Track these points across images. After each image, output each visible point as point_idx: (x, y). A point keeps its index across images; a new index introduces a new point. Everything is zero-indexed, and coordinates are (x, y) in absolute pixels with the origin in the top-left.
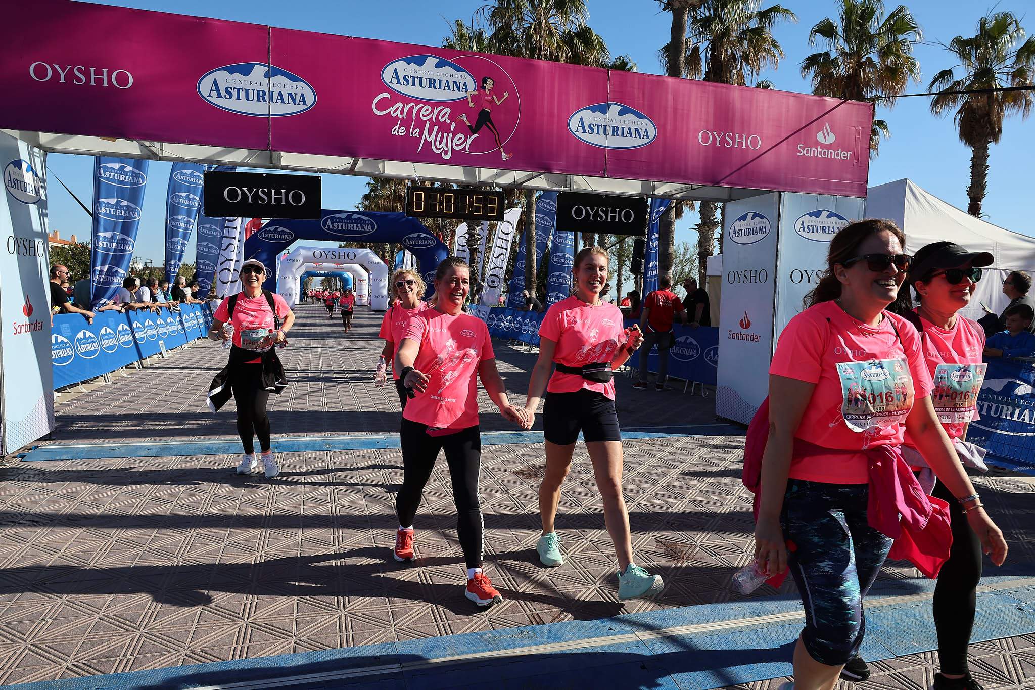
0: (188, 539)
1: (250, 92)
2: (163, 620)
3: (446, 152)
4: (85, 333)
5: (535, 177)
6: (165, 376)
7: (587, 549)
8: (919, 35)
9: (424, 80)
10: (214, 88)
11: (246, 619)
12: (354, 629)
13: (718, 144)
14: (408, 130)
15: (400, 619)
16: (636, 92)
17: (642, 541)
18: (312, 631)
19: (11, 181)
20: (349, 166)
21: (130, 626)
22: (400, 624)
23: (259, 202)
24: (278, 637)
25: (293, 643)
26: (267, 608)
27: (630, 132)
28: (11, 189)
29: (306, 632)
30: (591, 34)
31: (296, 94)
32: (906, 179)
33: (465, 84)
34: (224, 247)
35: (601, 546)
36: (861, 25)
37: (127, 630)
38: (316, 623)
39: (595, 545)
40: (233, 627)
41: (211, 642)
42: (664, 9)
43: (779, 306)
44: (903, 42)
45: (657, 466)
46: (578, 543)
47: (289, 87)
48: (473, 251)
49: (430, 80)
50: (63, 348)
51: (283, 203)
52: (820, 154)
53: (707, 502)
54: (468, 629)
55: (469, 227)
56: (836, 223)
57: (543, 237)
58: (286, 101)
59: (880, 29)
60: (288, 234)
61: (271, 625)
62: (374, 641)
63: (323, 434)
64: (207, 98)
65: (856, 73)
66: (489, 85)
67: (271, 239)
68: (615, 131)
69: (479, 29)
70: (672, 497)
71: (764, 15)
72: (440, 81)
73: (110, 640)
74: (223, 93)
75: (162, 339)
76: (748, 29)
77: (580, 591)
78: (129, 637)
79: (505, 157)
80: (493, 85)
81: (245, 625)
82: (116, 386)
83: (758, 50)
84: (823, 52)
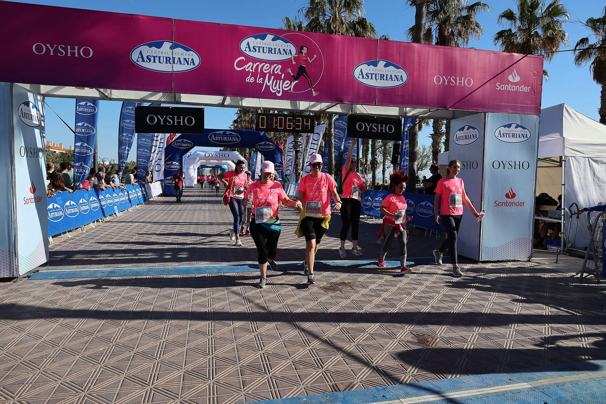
0: (120, 331)
1: (162, 58)
2: (100, 385)
3: (279, 92)
4: (70, 202)
5: (333, 106)
6: (117, 227)
7: (367, 339)
8: (568, 17)
9: (265, 49)
10: (140, 56)
11: (151, 385)
12: (218, 393)
13: (446, 84)
14: (256, 79)
15: (248, 387)
16: (395, 52)
17: (402, 334)
18: (191, 394)
19: (22, 114)
20: (221, 102)
21: (79, 389)
22: (248, 390)
23: (168, 124)
24: (170, 398)
25: (179, 402)
26: (164, 378)
27: (391, 77)
28: (23, 119)
29: (188, 395)
30: (366, 22)
31: (188, 59)
32: (564, 104)
33: (290, 50)
34: (153, 151)
35: (376, 337)
37: (77, 392)
38: (194, 389)
39: (372, 337)
40: (143, 391)
41: (128, 401)
42: (411, 5)
43: (486, 183)
44: (557, 21)
45: (410, 283)
46: (361, 335)
47: (184, 54)
48: (297, 152)
49: (269, 48)
50: (57, 211)
51: (182, 124)
52: (511, 89)
53: (443, 308)
54: (291, 394)
55: (295, 138)
56: (521, 131)
57: (339, 143)
58: (182, 63)
59: (542, 14)
60: (189, 143)
61: (166, 390)
62: (231, 402)
63: (206, 262)
64: (136, 62)
65: (528, 41)
66: (305, 51)
67: (180, 146)
68: (382, 77)
69: (300, 22)
70: (420, 304)
71: (471, 8)
72: (275, 49)
73: (66, 398)
74: (145, 59)
75: (116, 205)
76: (461, 17)
77: (363, 368)
78: (77, 397)
80: (307, 50)
81: (150, 389)
82: (88, 233)
83: (468, 29)
84: (507, 29)
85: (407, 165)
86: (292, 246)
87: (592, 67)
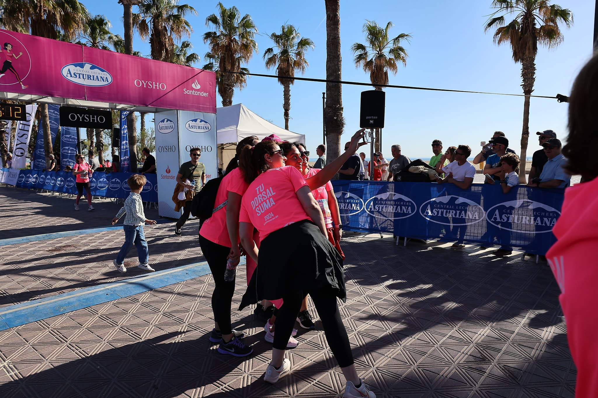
5: (44, 98)
13: (145, 87)
27: (98, 78)
32: (241, 103)
35: (93, 268)
36: (230, 21)
42: (119, 3)
44: (250, 32)
52: (194, 94)
56: (204, 125)
59: (238, 24)
65: (229, 44)
66: (9, 47)
68: (89, 77)
71: (181, 8)
76: (172, 15)
79: (23, 87)
80: (12, 47)
83: (179, 27)
84: (213, 32)
85: (127, 148)
86: (10, 227)
87: (277, 71)
